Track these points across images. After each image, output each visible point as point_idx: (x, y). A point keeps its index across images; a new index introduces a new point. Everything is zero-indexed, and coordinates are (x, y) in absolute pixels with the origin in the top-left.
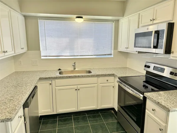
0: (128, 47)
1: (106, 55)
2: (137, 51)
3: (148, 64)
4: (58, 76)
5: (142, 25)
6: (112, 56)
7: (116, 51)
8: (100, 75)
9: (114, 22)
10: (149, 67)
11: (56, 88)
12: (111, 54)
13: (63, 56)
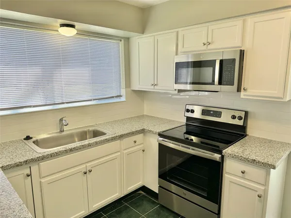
0: (156, 83)
1: (113, 97)
2: (176, 90)
3: (190, 108)
4: (45, 154)
5: (184, 50)
6: (123, 99)
7: (129, 90)
8: (125, 134)
9: (121, 40)
10: (193, 111)
11: (43, 180)
12: (120, 96)
13: (30, 107)
